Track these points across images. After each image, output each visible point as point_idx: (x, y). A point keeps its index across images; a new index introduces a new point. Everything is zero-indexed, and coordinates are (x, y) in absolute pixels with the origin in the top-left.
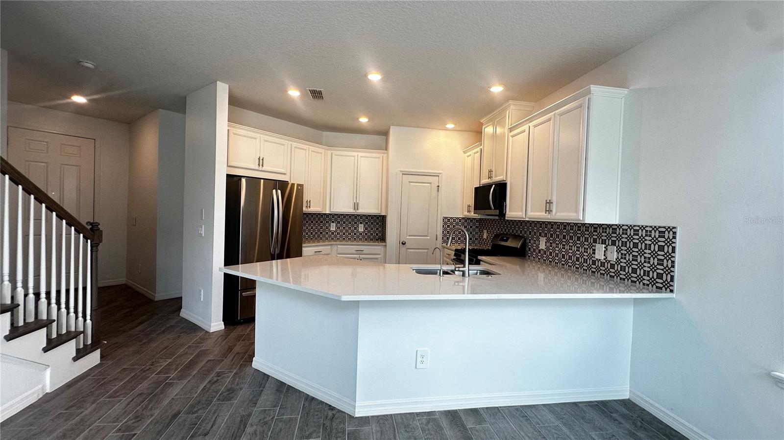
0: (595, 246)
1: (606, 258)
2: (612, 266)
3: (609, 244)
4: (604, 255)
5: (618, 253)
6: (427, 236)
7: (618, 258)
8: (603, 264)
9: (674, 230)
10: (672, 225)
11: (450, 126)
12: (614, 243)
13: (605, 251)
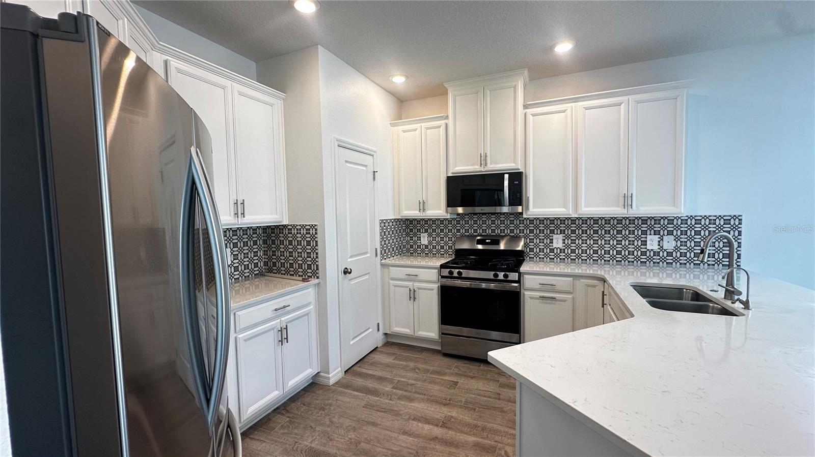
0: (646, 238)
1: (662, 247)
2: (670, 254)
3: (664, 235)
4: (659, 245)
5: (677, 242)
6: (366, 253)
7: (677, 245)
8: (656, 254)
9: (740, 218)
10: (737, 214)
11: (399, 80)
12: (670, 233)
13: (659, 242)
